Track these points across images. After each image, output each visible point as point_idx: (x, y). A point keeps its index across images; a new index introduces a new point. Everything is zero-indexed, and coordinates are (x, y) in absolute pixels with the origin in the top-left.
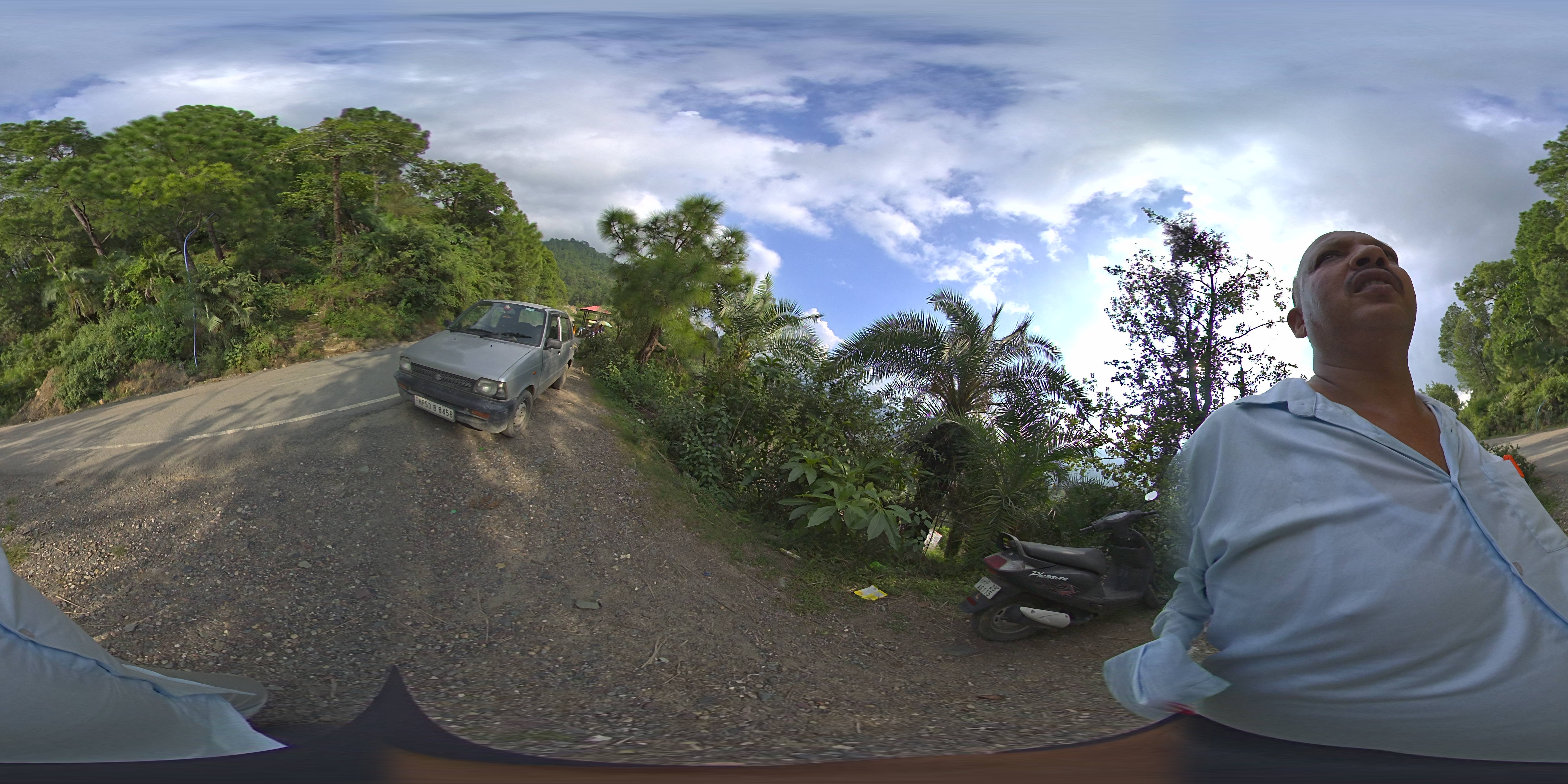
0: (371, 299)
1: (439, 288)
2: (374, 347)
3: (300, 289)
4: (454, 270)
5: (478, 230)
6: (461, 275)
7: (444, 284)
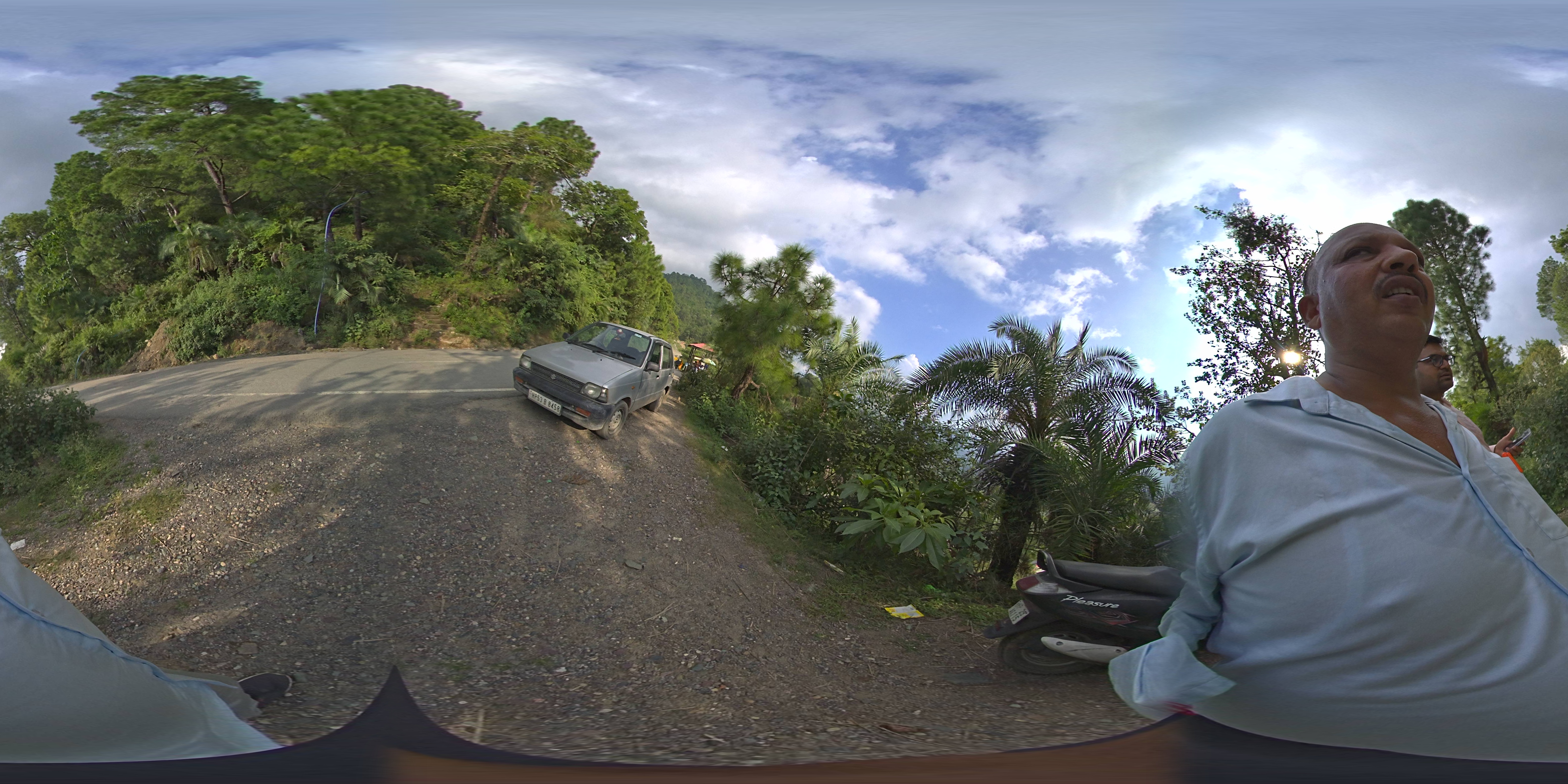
0: (493, 302)
1: (559, 303)
2: (487, 348)
3: (428, 279)
4: (577, 289)
5: (608, 254)
6: (582, 295)
7: (565, 301)
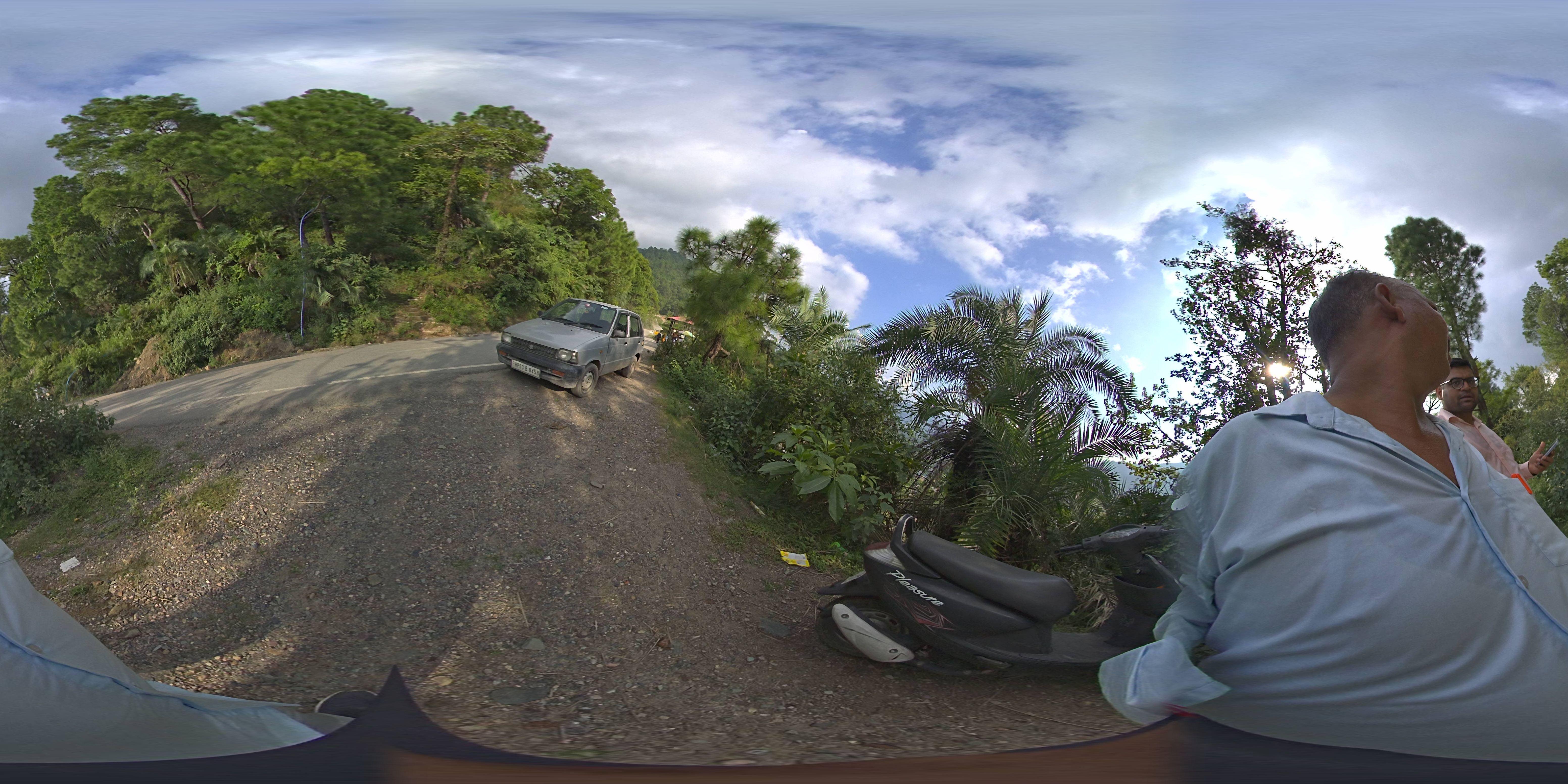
0: (469, 290)
1: (534, 286)
2: (467, 334)
3: (403, 274)
4: (550, 270)
5: (578, 233)
6: (556, 275)
7: (539, 283)
